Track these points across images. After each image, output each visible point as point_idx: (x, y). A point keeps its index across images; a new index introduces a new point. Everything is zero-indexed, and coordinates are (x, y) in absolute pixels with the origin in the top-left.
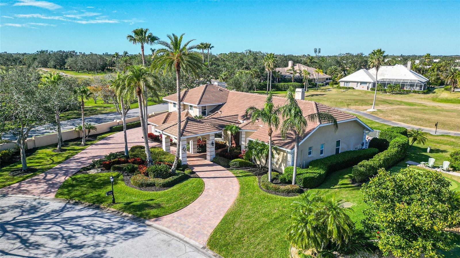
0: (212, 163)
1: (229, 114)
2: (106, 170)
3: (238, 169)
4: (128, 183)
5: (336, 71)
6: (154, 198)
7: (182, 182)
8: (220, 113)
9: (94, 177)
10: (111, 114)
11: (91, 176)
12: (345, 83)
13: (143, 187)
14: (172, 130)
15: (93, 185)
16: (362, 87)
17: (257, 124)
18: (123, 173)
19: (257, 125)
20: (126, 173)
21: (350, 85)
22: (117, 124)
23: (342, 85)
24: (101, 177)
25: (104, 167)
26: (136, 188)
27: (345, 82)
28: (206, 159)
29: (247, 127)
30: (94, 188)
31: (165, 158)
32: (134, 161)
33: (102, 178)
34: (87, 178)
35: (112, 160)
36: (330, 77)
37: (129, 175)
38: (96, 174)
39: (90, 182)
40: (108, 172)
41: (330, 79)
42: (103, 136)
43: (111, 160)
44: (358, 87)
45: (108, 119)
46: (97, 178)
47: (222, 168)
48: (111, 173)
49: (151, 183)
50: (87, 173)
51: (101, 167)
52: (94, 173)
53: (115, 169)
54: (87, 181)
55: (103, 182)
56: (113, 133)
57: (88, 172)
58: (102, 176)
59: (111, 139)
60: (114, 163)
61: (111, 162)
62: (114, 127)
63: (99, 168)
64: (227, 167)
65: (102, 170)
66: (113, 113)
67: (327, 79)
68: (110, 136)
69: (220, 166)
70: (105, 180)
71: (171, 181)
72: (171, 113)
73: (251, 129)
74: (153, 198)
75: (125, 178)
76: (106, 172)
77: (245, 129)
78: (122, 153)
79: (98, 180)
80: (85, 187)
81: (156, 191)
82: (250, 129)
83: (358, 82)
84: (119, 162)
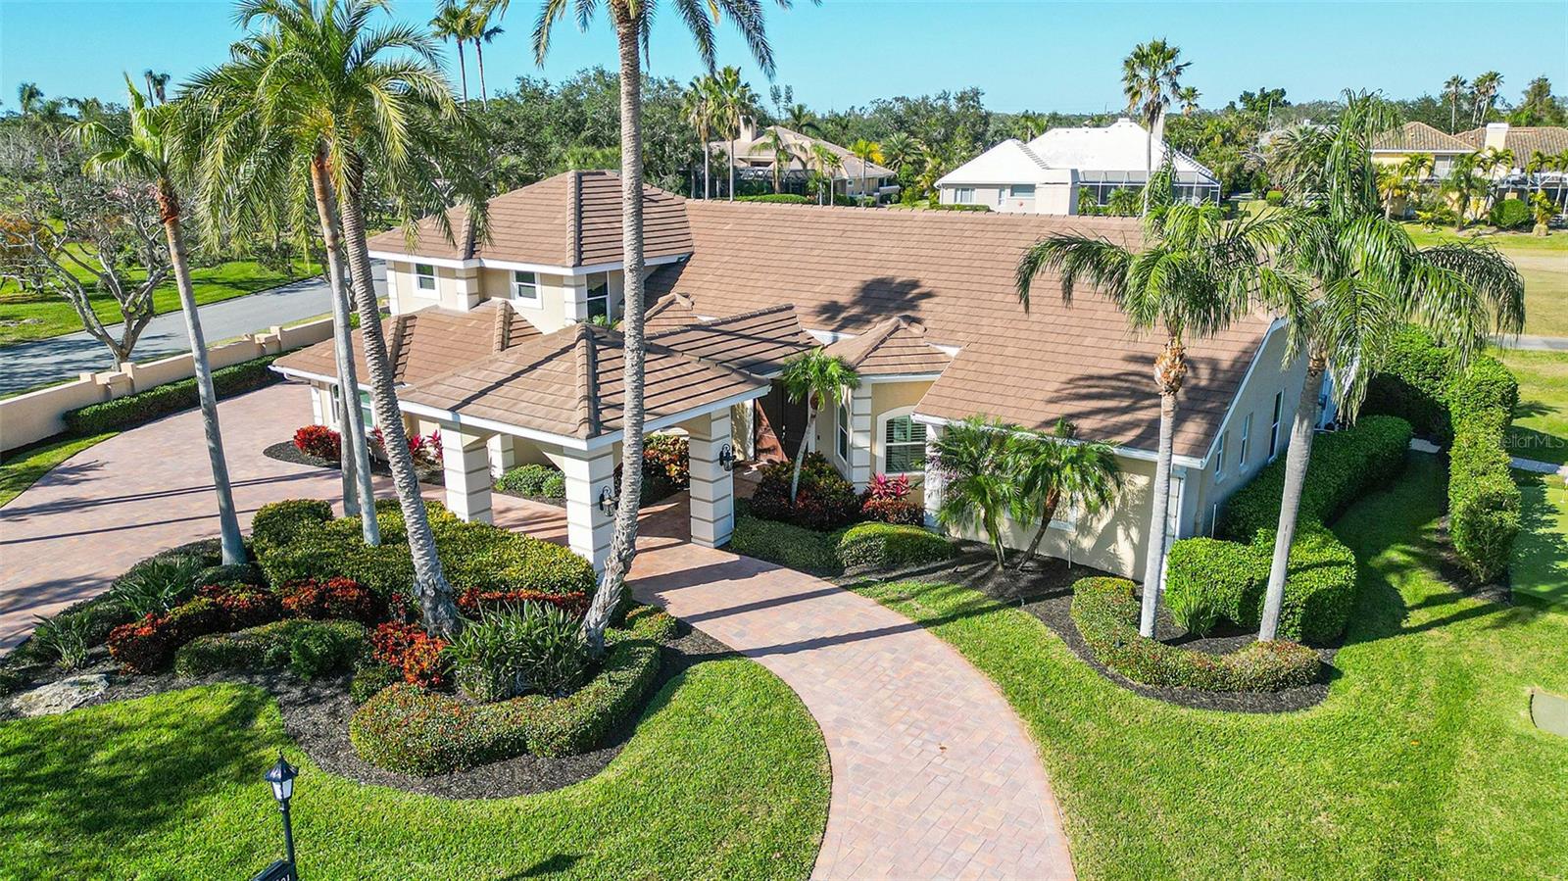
0: (735, 557)
1: (736, 303)
2: (144, 681)
3: (893, 579)
4: (332, 755)
5: (906, 154)
6: (564, 844)
7: (667, 700)
8: (685, 303)
9: (77, 741)
10: (34, 351)
11: (55, 734)
12: (957, 190)
13: (450, 770)
14: (517, 400)
15: (87, 804)
16: (1018, 202)
17: (921, 342)
18: (271, 685)
19: (925, 350)
20: (293, 683)
21: (977, 198)
22: (97, 396)
23: (947, 197)
24: (119, 729)
25: (119, 657)
26: (402, 786)
27: (958, 187)
28: (686, 537)
29: (880, 361)
30: (99, 829)
31: (502, 566)
32: (321, 598)
33: (139, 741)
34: (28, 755)
35: (175, 613)
36: (888, 172)
37: (317, 700)
38: (80, 715)
39: (56, 781)
40: (163, 690)
41: (891, 181)
42: (32, 461)
43: (162, 613)
44: (1003, 204)
45: (24, 374)
46: (100, 743)
47: (809, 583)
48: (183, 696)
49: (498, 741)
50: (13, 714)
51: (98, 658)
52: (61, 711)
53: (207, 666)
54: (32, 781)
55: (155, 773)
56: (84, 443)
57: (16, 702)
58: (129, 729)
59: (91, 474)
60: (192, 626)
61: (168, 626)
62: (85, 412)
63: (86, 664)
64: (830, 568)
65: (111, 678)
66: (41, 343)
67: (881, 182)
68: (77, 461)
69: (787, 572)
70: (164, 749)
71: (613, 707)
72: (413, 317)
73: (906, 368)
74: (556, 848)
75: (297, 719)
76: (145, 692)
77: (875, 370)
78: (203, 554)
79: (112, 762)
80: (36, 831)
81: (551, 788)
82: (900, 369)
83: (1001, 187)
84: (219, 620)
